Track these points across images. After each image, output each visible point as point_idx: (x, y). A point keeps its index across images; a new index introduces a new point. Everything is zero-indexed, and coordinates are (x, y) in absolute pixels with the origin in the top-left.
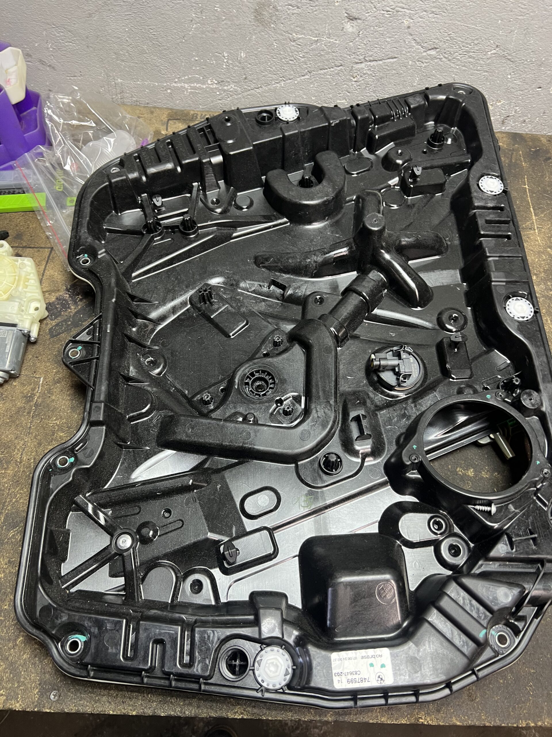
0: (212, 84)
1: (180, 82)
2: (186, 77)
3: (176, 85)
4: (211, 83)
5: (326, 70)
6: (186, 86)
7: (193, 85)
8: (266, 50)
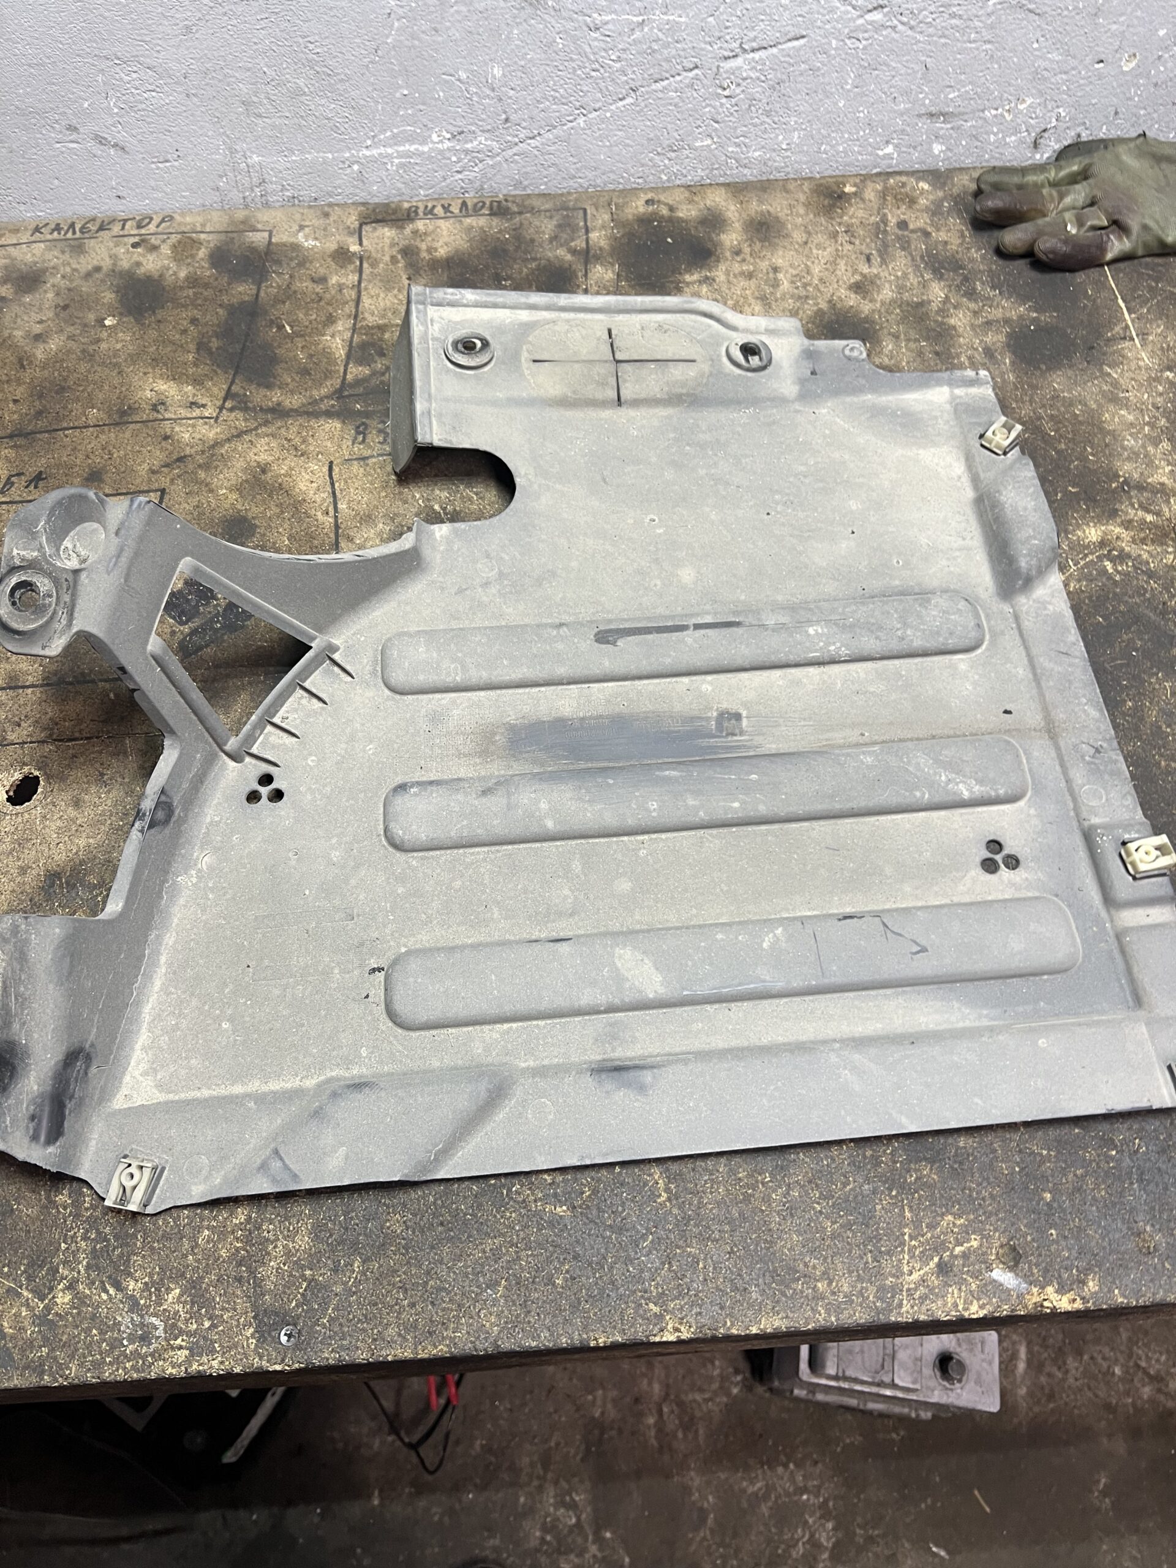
0: (441, 142)
1: (375, 145)
2: (388, 134)
3: (367, 153)
4: (439, 140)
5: (666, 82)
6: (389, 151)
7: (401, 148)
8: (543, 55)
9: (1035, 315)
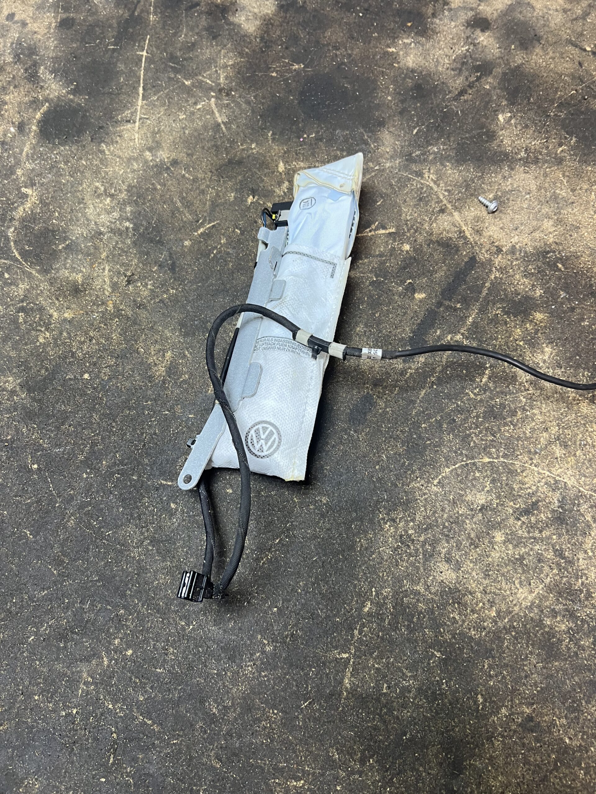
9: (72, 97)
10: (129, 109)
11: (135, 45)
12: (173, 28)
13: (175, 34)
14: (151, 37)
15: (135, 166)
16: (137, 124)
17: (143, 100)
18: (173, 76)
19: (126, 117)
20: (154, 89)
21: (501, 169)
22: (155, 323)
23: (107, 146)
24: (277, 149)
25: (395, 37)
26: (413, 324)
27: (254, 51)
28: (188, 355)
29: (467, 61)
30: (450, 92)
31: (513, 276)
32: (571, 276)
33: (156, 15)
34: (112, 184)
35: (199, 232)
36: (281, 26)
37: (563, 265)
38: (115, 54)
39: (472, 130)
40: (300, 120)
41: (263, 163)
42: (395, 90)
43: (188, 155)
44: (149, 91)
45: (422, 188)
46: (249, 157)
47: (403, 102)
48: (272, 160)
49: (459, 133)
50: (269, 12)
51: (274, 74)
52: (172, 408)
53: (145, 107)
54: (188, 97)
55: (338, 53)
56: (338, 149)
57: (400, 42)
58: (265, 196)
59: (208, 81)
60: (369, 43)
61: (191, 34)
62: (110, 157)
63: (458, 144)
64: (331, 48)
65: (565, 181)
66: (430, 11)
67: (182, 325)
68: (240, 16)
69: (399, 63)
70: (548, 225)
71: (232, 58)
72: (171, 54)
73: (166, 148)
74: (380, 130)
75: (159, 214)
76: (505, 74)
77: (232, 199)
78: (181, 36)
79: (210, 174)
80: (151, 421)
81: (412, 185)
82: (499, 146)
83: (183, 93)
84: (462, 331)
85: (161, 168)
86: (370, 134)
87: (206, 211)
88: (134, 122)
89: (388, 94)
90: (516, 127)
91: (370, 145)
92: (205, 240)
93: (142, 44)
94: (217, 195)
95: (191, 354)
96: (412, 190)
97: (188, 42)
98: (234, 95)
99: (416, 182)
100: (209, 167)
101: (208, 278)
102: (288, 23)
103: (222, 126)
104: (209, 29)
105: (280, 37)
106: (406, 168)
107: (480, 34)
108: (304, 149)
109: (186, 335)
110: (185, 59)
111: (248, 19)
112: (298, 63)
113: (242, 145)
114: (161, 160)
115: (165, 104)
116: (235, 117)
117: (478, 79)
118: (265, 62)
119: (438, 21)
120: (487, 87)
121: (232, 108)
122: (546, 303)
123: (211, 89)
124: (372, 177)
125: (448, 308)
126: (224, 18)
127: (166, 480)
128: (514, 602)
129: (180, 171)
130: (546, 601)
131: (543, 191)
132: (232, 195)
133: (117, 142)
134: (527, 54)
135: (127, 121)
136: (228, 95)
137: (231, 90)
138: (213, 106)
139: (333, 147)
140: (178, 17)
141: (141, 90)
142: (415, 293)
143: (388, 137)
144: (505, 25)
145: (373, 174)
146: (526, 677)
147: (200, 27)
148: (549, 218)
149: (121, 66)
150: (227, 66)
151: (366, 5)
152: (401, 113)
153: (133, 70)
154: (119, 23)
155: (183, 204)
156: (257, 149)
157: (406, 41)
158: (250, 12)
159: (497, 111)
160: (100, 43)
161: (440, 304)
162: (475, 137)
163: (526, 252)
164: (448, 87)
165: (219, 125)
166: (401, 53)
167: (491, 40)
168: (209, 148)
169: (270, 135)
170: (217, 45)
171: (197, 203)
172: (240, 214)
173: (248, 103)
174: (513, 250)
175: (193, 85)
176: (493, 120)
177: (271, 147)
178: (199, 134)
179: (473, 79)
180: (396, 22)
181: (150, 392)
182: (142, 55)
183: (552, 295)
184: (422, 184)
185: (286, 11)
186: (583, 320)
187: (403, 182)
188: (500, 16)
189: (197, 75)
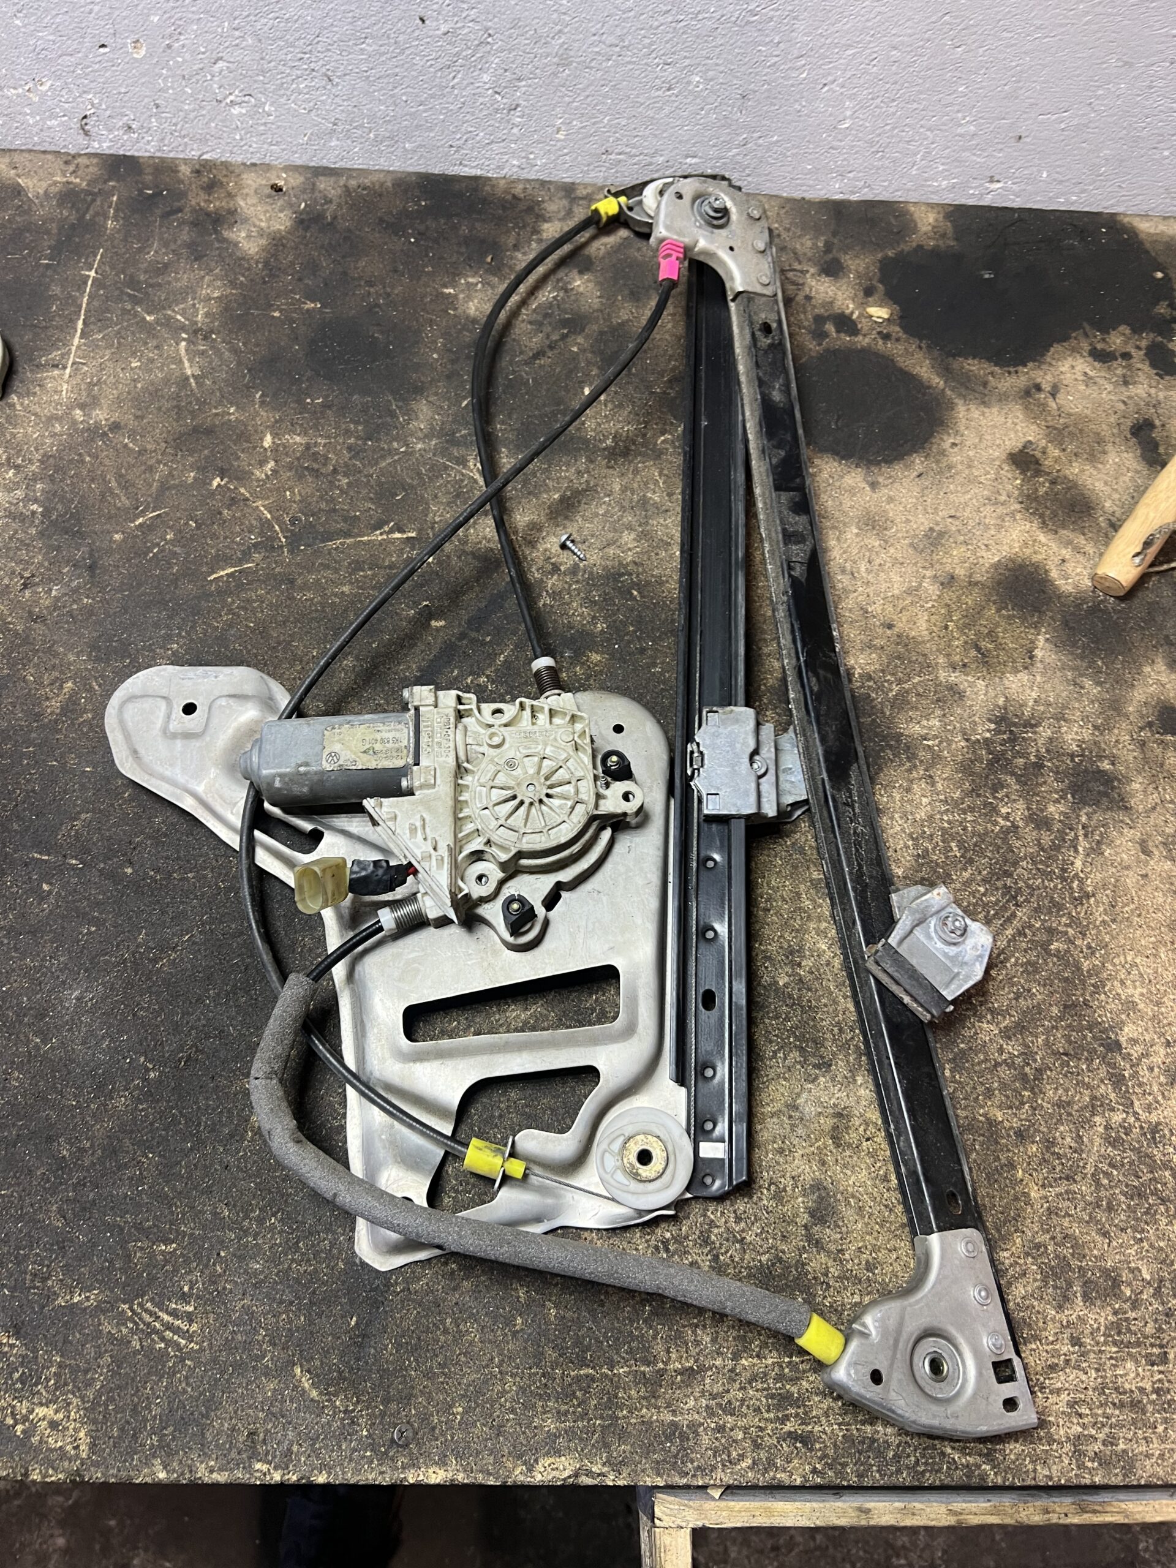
10: (59, 349)
11: (79, 261)
12: (139, 241)
13: (140, 250)
14: (106, 251)
15: (58, 428)
16: (68, 371)
17: (81, 337)
18: (129, 307)
19: (53, 359)
20: (99, 324)
21: (576, 461)
22: (55, 642)
23: (19, 398)
24: (265, 416)
25: (453, 276)
26: (423, 660)
27: (252, 280)
28: (97, 688)
29: (553, 313)
30: (521, 353)
31: (568, 604)
32: (648, 607)
33: (118, 221)
34: (21, 450)
35: (137, 523)
36: (296, 248)
37: (639, 593)
38: (49, 273)
39: (544, 405)
40: (304, 378)
41: (242, 433)
42: (444, 345)
43: (137, 417)
44: (92, 327)
45: (462, 481)
46: (223, 424)
47: (453, 362)
48: (256, 431)
49: (526, 409)
50: (282, 228)
51: (277, 314)
52: (62, 755)
53: (83, 348)
54: (147, 338)
55: (372, 290)
56: (352, 421)
57: (463, 281)
58: (238, 479)
59: (179, 317)
60: (419, 278)
61: (164, 250)
62: (22, 413)
63: (522, 424)
64: (362, 283)
65: (661, 482)
66: (511, 241)
67: (94, 647)
68: (239, 231)
69: (455, 309)
70: (628, 538)
71: (219, 288)
72: (132, 276)
73: (105, 407)
74: (415, 399)
75: (83, 496)
76: (601, 333)
77: (190, 481)
78: (148, 253)
79: (164, 445)
80: (30, 774)
81: (450, 475)
82: (578, 429)
83: (141, 332)
84: (488, 672)
85: (94, 432)
86: (400, 404)
87: (150, 495)
88: (65, 368)
89: (435, 350)
90: (606, 406)
91: (398, 418)
92: (143, 533)
93: (90, 260)
94: (170, 473)
95: (100, 686)
96: (448, 482)
97: (158, 263)
98: (215, 340)
99: (455, 472)
100: (164, 435)
101: (140, 585)
102: (306, 245)
103: (192, 380)
104: (191, 246)
105: (292, 263)
106: (444, 452)
107: (577, 277)
108: (303, 418)
109: (98, 659)
110: (152, 286)
111: (249, 237)
112: (312, 302)
113: (216, 408)
114: (96, 422)
115: (112, 345)
116: (213, 369)
117: (564, 337)
118: (266, 295)
119: (520, 256)
120: (575, 349)
121: (210, 356)
122: (608, 640)
123: (183, 328)
124: (395, 461)
125: (473, 641)
126: (216, 232)
127: (40, 853)
128: (501, 1022)
129: (121, 439)
130: (543, 1021)
131: (628, 493)
132: (192, 474)
133: (35, 393)
134: (637, 307)
135: (53, 366)
136: (205, 338)
137: (212, 332)
138: (183, 352)
139: (345, 417)
140: (148, 226)
141: (80, 324)
142: (431, 620)
143: (425, 409)
144: (614, 265)
145: (396, 458)
146: (501, 1116)
147: (179, 242)
148: (630, 528)
149: (56, 290)
150: (210, 299)
151: (422, 228)
152: (448, 377)
153: (71, 296)
154: (61, 229)
155: (119, 484)
156: (237, 415)
157: (471, 280)
158: (255, 226)
159: (583, 382)
160: (29, 255)
161: (463, 636)
162: (546, 416)
163: (591, 573)
164: (520, 345)
165: (187, 378)
166: (461, 296)
167: (591, 285)
168: (168, 410)
169: (258, 396)
170: (200, 269)
171: (140, 483)
172: (199, 501)
173: (235, 351)
174: (574, 570)
175: (157, 321)
176: (575, 395)
177: (257, 414)
178: (157, 391)
179: (555, 337)
180: (462, 254)
181: (33, 735)
182: (89, 276)
183: (618, 630)
184: (463, 475)
185: (306, 229)
186: (655, 665)
187: (437, 471)
188: (608, 253)
189: (164, 309)
